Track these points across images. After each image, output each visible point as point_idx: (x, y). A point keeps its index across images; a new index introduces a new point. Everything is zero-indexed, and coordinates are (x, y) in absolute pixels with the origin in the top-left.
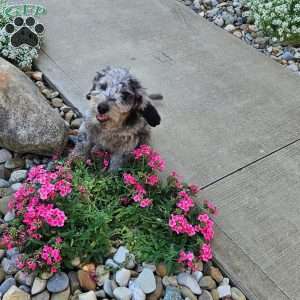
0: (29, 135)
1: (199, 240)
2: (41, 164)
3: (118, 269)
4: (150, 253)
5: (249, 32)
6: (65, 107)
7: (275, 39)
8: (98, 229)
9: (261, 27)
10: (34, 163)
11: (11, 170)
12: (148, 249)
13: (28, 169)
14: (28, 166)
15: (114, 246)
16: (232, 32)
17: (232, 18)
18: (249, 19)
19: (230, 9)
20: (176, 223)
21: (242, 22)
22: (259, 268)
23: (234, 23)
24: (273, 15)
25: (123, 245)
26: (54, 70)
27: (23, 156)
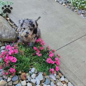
0: (6, 36)
1: (55, 65)
2: (10, 44)
3: (32, 74)
4: (41, 69)
5: (69, 6)
7: (77, 8)
8: (26, 63)
9: (73, 4)
11: (1, 46)
12: (41, 68)
13: (6, 46)
14: (6, 45)
15: (31, 67)
16: (64, 6)
18: (69, 2)
22: (72, 73)
23: (65, 3)
25: (34, 67)
26: (13, 17)
27: (4, 42)
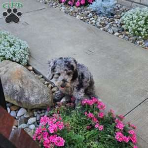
2: (41, 113)
5: (126, 35)
6: (47, 82)
7: (140, 37)
9: (132, 32)
10: (38, 113)
11: (28, 119)
14: (35, 115)
16: (118, 36)
17: (117, 29)
18: (125, 29)
19: (115, 25)
20: (118, 136)
21: (122, 31)
23: (118, 31)
24: (137, 26)
26: (38, 65)
27: (32, 110)
